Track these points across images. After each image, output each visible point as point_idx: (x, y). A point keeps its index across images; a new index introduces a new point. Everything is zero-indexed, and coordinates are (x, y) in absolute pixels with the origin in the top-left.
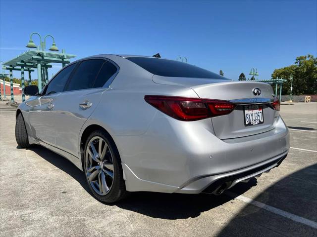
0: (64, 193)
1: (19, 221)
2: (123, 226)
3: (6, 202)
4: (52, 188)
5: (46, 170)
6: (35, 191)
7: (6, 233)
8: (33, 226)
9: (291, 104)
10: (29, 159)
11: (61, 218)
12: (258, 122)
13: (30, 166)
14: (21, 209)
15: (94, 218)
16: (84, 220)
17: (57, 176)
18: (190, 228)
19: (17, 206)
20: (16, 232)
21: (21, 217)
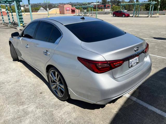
0: (41, 93)
1: (23, 113)
2: (70, 114)
3: (15, 100)
4: (35, 90)
5: (30, 77)
6: (27, 93)
7: (18, 120)
8: (29, 115)
9: (158, 17)
10: (21, 69)
11: (42, 110)
12: (136, 63)
13: (22, 74)
14: (22, 105)
15: (57, 110)
16: (52, 111)
17: (36, 81)
18: (101, 115)
19: (20, 103)
20: (23, 120)
21: (23, 110)
